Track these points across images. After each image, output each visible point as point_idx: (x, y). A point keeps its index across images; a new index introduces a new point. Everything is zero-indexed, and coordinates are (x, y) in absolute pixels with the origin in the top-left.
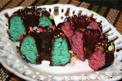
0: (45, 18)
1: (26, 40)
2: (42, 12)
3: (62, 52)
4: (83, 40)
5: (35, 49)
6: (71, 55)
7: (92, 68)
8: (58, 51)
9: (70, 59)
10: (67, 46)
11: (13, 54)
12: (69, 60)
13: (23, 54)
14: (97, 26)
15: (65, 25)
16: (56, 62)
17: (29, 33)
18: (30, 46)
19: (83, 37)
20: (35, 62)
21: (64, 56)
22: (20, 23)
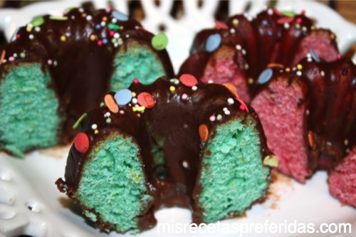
0: (135, 49)
1: (102, 153)
2: (117, 27)
3: (239, 168)
4: (303, 107)
5: (137, 179)
6: (270, 172)
7: (345, 203)
8: (224, 168)
9: (268, 188)
10: (259, 143)
11: (40, 213)
12: (264, 190)
13: (86, 205)
14: (326, 43)
15: (219, 61)
16: (216, 209)
17: (109, 121)
18: (119, 172)
19: (304, 95)
20: (134, 226)
21: (245, 180)
22: (37, 87)
